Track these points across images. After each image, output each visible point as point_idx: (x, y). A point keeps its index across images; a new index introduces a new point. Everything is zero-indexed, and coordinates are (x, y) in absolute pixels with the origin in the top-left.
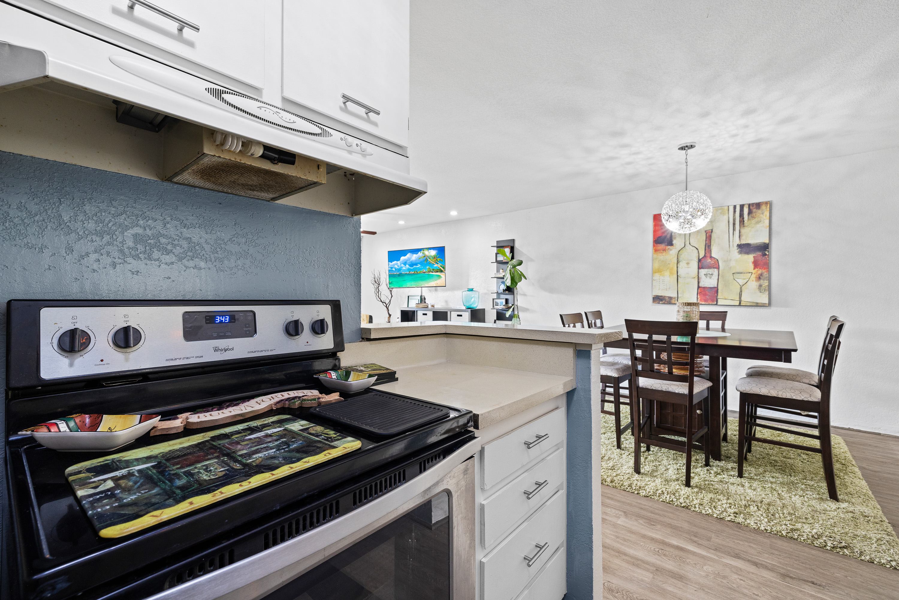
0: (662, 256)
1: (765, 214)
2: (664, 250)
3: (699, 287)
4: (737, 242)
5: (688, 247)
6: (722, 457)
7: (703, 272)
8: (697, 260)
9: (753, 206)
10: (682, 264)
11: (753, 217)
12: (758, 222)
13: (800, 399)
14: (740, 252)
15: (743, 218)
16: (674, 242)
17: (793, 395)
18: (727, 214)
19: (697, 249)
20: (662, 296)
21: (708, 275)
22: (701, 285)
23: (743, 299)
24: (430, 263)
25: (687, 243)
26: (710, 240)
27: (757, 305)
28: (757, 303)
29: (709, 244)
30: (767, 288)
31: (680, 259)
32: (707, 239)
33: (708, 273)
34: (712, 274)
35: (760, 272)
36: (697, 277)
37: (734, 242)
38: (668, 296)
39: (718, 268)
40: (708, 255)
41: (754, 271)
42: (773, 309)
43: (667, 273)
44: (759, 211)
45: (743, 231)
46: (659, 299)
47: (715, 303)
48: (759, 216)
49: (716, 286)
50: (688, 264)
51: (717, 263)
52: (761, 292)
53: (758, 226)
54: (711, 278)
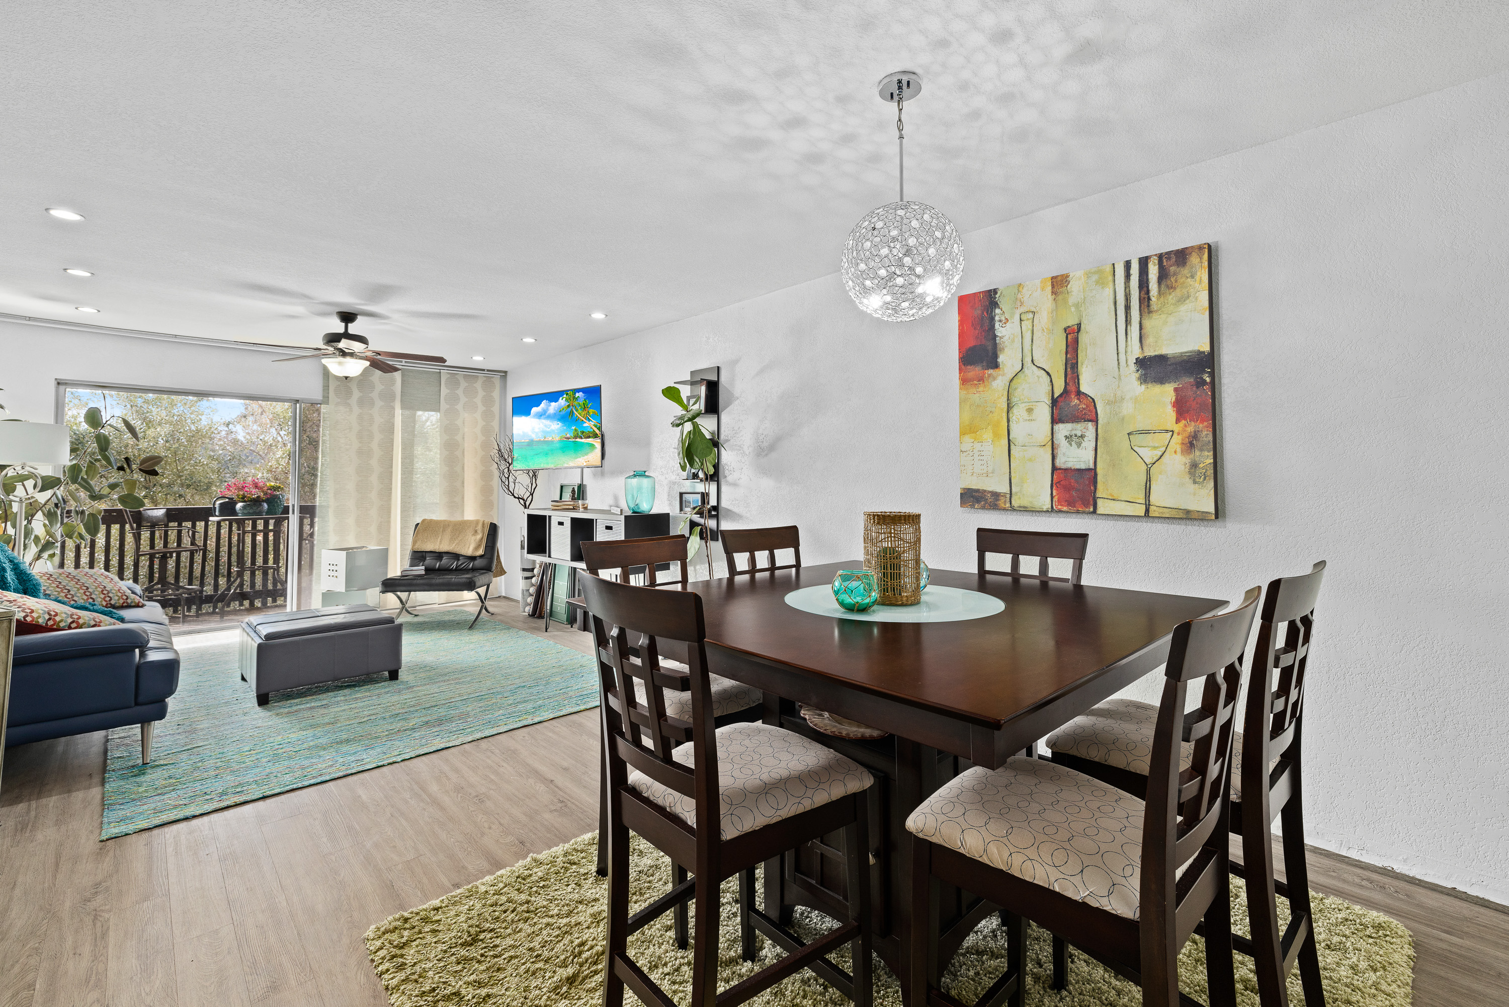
0: (977, 395)
1: (1197, 278)
2: (981, 379)
3: (1054, 468)
4: (1136, 352)
5: (1030, 369)
7: (1063, 429)
8: (1049, 402)
9: (1169, 259)
10: (1019, 412)
11: (1171, 288)
12: (1182, 300)
14: (1144, 379)
15: (1148, 292)
16: (1001, 359)
18: (1111, 284)
19: (1048, 373)
20: (978, 491)
21: (1074, 438)
22: (1059, 463)
23: (1153, 499)
24: (577, 420)
25: (1028, 359)
26: (1076, 350)
27: (1188, 517)
28: (1188, 512)
29: (1074, 361)
30: (1211, 472)
31: (1014, 400)
32: (1070, 349)
33: (1073, 433)
34: (1082, 437)
35: (1191, 429)
36: (1050, 443)
37: (1129, 353)
38: (990, 489)
39: (1095, 420)
40: (1072, 388)
41: (1177, 428)
42: (1230, 528)
43: (988, 435)
44: (1185, 271)
45: (1147, 323)
46: (972, 497)
47: (1092, 509)
48: (1184, 283)
49: (1092, 466)
50: (1030, 410)
51: (1092, 408)
52: (1195, 482)
53: (1183, 308)
54: (1079, 445)
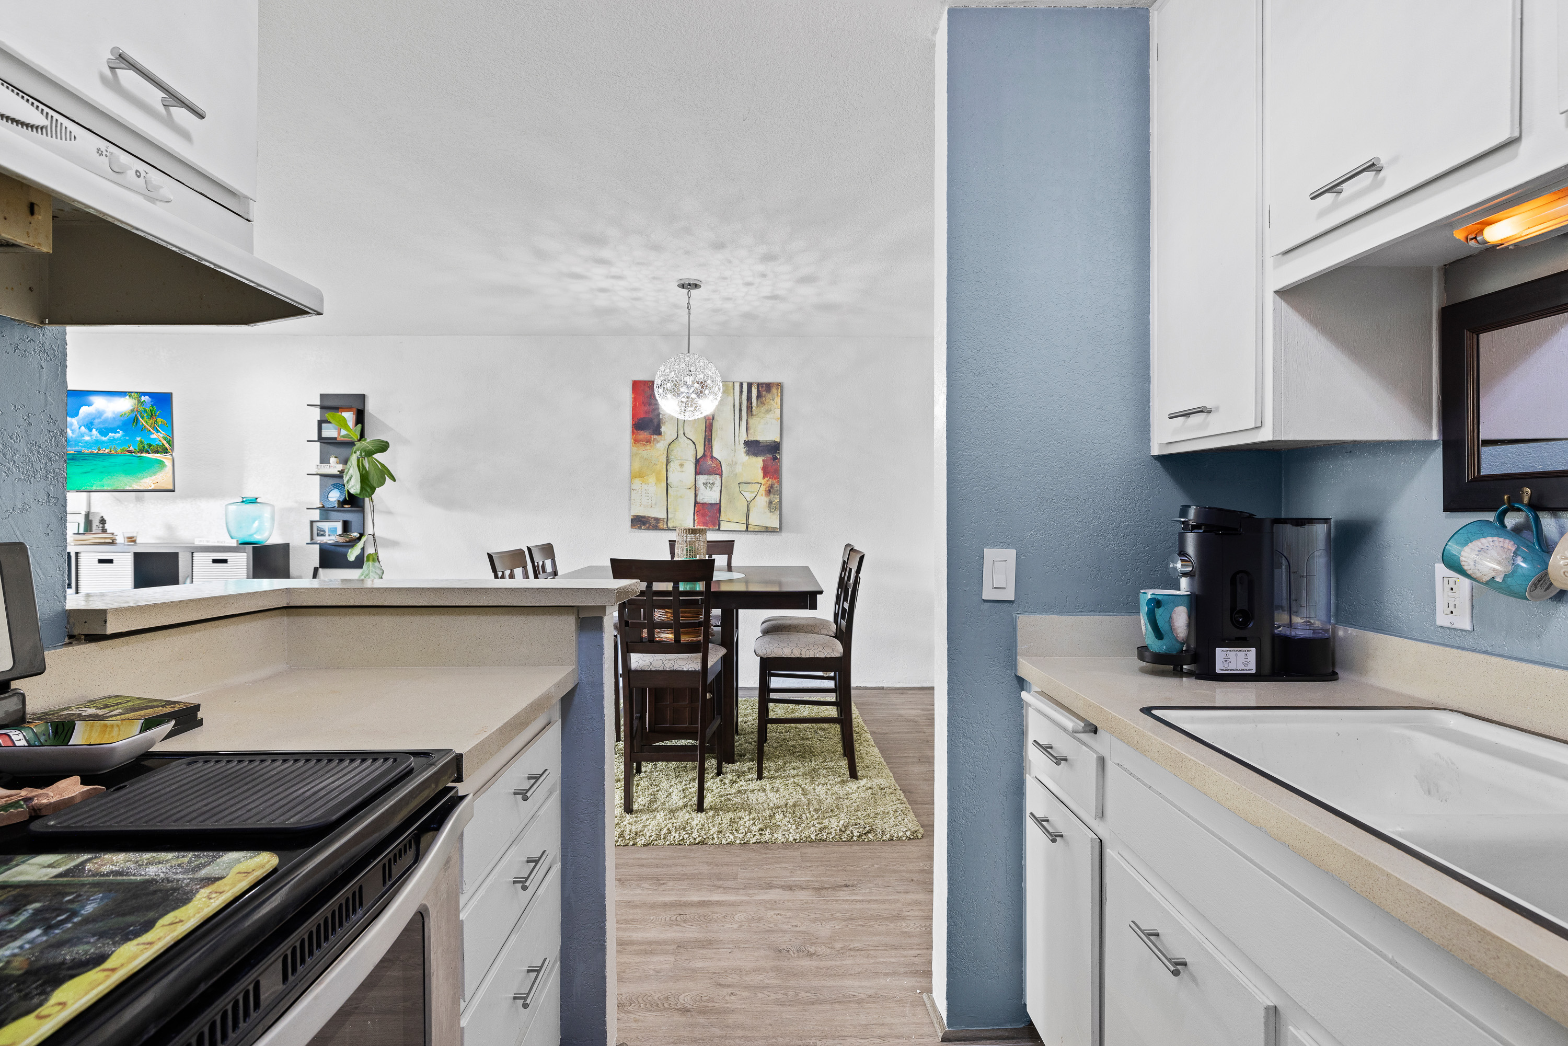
0: (645, 452)
1: (775, 400)
2: (648, 441)
3: (696, 503)
4: (744, 437)
5: (682, 439)
6: (736, 758)
7: (702, 479)
8: (694, 461)
9: (762, 387)
10: (674, 466)
11: (763, 403)
12: (768, 411)
13: (823, 656)
14: (748, 453)
15: (751, 403)
16: (663, 429)
17: (816, 651)
18: (732, 394)
19: (694, 443)
20: (644, 517)
21: (709, 485)
22: (699, 500)
23: (750, 521)
25: (681, 432)
26: (711, 431)
27: (767, 530)
28: (767, 528)
29: (710, 437)
30: (778, 506)
31: (671, 457)
32: (707, 429)
33: (708, 481)
34: (713, 484)
35: (769, 483)
36: (694, 487)
37: (740, 437)
38: (653, 516)
39: (721, 475)
40: (708, 454)
41: (763, 482)
42: (784, 535)
43: (652, 480)
44: (770, 396)
45: (750, 421)
46: (640, 521)
47: (717, 528)
48: (769, 402)
49: (718, 502)
50: (681, 465)
51: (719, 467)
52: (771, 512)
53: (768, 416)
54: (711, 489)
